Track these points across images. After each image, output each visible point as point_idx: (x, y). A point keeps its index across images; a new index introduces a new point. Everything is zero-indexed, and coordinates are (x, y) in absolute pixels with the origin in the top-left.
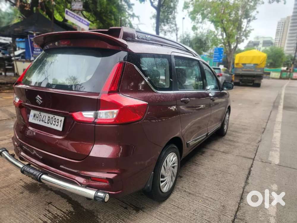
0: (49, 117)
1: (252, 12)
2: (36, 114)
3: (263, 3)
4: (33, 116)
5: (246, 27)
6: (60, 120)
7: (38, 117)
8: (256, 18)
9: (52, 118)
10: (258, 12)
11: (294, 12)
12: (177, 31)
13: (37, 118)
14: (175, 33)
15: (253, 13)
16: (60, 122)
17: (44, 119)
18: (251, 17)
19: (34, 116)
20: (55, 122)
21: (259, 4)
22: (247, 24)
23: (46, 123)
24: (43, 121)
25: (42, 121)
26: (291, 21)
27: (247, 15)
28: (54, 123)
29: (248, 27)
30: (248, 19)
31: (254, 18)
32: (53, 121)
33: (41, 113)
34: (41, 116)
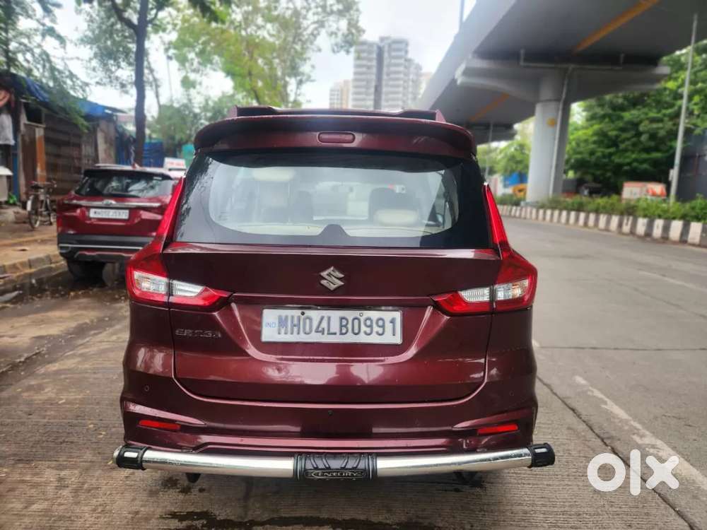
0: (343, 318)
1: (303, 65)
3: (320, 50)
4: (277, 325)
5: (296, 94)
6: (388, 320)
7: (297, 325)
8: (312, 78)
9: (356, 318)
10: (313, 67)
11: (355, 73)
12: (157, 86)
13: (296, 328)
14: (152, 89)
15: (305, 68)
16: (388, 325)
17: (324, 326)
18: (303, 74)
19: (283, 323)
20: (370, 327)
21: (313, 51)
22: (298, 88)
23: (334, 334)
24: (323, 332)
25: (317, 331)
26: (352, 90)
27: (294, 70)
28: (365, 329)
29: (299, 95)
30: (299, 78)
31: (309, 79)
32: (363, 326)
33: (309, 313)
34: (308, 321)
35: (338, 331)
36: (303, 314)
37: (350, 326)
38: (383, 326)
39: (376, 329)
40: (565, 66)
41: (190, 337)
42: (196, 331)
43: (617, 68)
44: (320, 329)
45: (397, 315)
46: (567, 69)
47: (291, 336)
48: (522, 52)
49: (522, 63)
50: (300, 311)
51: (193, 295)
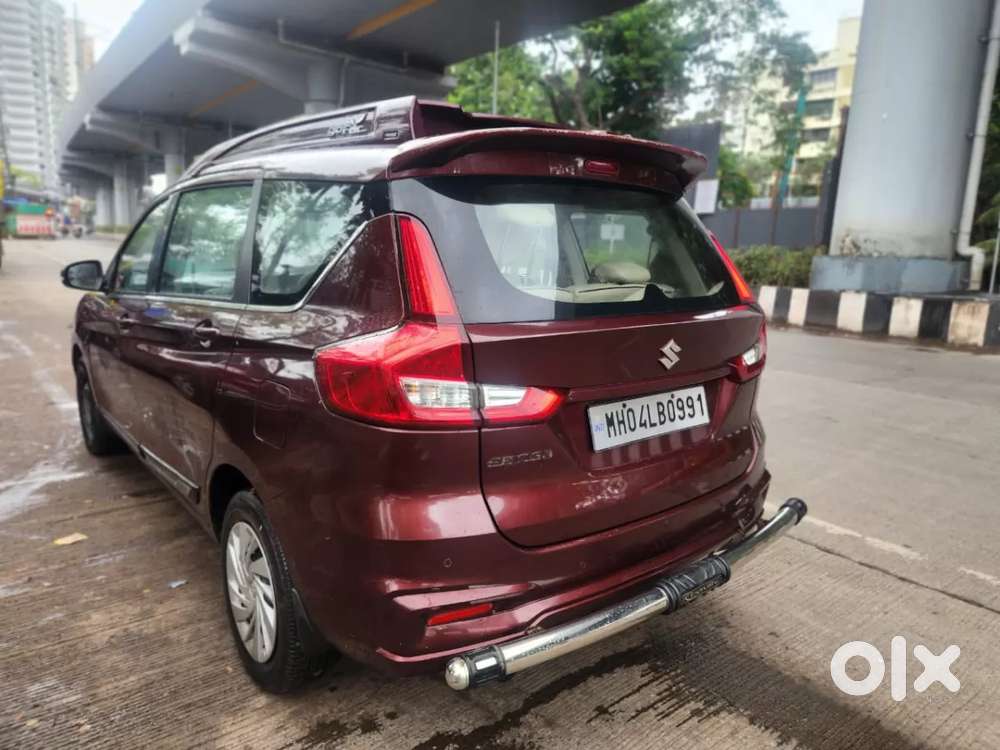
0: (659, 404)
2: (612, 414)
4: (606, 425)
6: (695, 398)
7: (623, 422)
9: (670, 402)
13: (622, 426)
16: (697, 405)
17: (645, 417)
19: (610, 422)
20: (682, 409)
23: (655, 425)
24: (643, 425)
25: (641, 425)
28: (678, 413)
32: (676, 409)
33: (630, 404)
34: (630, 414)
35: (657, 421)
36: (624, 406)
37: (666, 413)
38: (692, 407)
39: (688, 411)
40: (340, 55)
41: (511, 466)
42: (519, 456)
43: (401, 70)
44: (643, 422)
45: (700, 390)
46: (343, 60)
47: (621, 437)
48: (280, 22)
49: (281, 39)
50: (621, 403)
51: (516, 401)
